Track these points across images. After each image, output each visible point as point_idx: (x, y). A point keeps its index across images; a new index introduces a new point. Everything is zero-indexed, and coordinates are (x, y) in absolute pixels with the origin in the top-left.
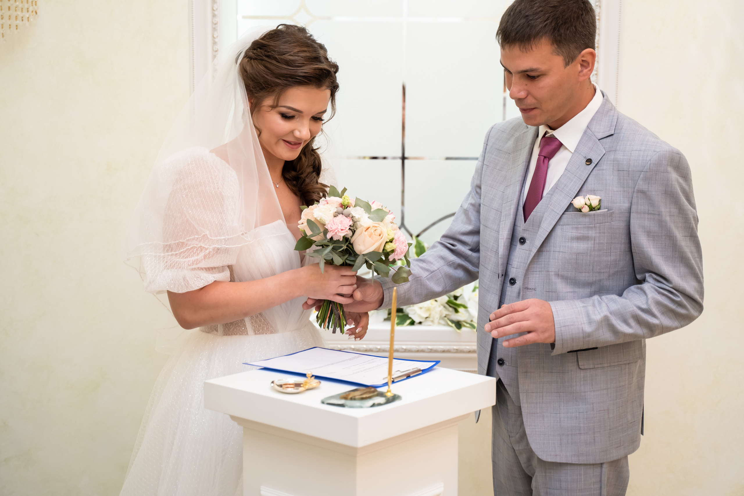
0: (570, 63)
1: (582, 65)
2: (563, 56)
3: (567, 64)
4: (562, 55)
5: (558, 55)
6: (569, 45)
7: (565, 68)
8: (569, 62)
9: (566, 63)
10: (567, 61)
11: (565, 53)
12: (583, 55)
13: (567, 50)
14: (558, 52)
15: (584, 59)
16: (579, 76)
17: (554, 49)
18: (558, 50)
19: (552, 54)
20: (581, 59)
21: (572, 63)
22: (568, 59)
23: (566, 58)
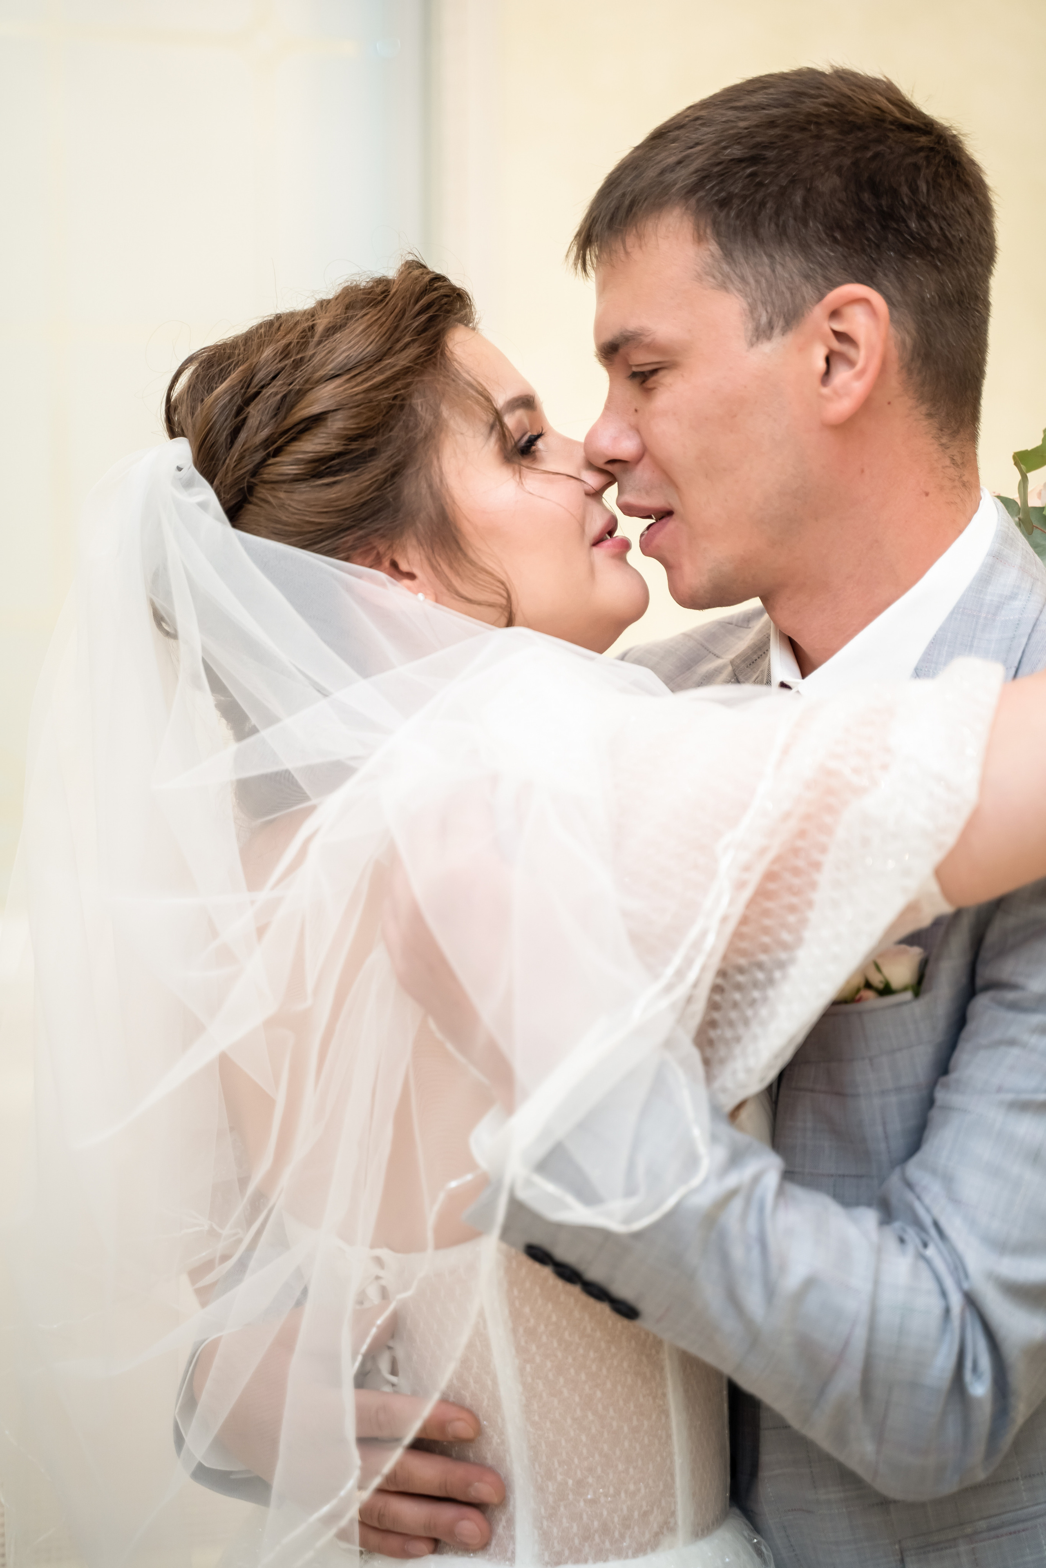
0: (777, 331)
1: (833, 356)
2: (746, 296)
3: (762, 332)
4: (739, 291)
5: (723, 287)
6: (771, 257)
7: (752, 345)
8: (771, 326)
9: (757, 329)
10: (764, 319)
11: (752, 281)
12: (832, 308)
13: (762, 275)
14: (722, 275)
15: (838, 327)
16: (821, 396)
17: (709, 260)
18: (726, 268)
19: (699, 278)
20: (827, 326)
21: (784, 332)
22: (767, 312)
23: (760, 308)
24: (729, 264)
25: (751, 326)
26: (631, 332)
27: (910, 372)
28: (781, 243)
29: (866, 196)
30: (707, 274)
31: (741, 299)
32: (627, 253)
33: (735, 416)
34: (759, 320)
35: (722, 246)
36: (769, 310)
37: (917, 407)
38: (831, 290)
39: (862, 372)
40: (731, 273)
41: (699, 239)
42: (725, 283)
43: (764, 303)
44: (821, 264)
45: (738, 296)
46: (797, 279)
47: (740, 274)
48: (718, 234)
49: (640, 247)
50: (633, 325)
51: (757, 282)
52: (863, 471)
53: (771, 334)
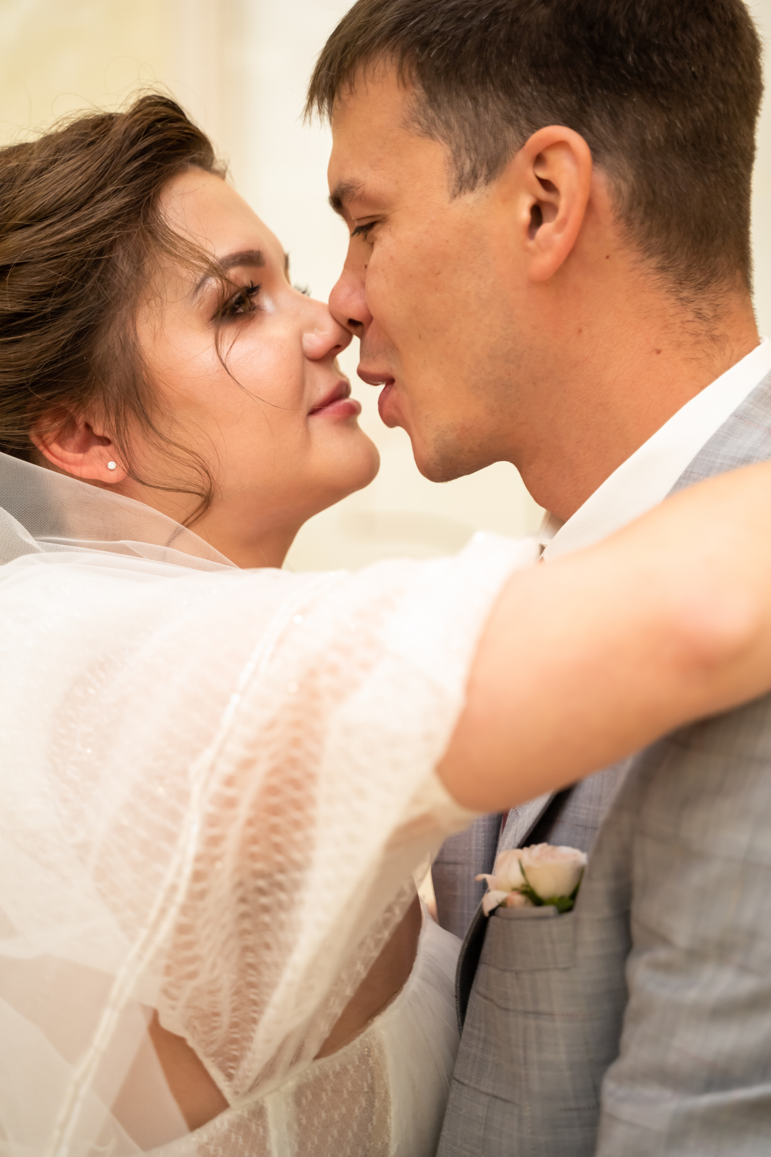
0: (481, 180)
2: (450, 143)
3: (465, 182)
4: (444, 137)
5: (428, 133)
6: (474, 99)
7: (454, 196)
8: (474, 174)
9: (460, 178)
10: (467, 168)
11: (456, 127)
12: (536, 152)
13: (466, 120)
14: (427, 120)
15: (542, 174)
16: (527, 250)
17: (416, 106)
18: (431, 113)
19: (405, 125)
20: (530, 174)
21: (487, 181)
22: (471, 159)
23: (464, 156)
24: (433, 109)
25: (454, 175)
27: (629, 222)
28: (484, 83)
30: (413, 120)
31: (446, 146)
33: (439, 273)
34: (463, 168)
35: (428, 89)
36: (473, 158)
37: (642, 261)
38: (533, 132)
39: (564, 222)
40: (436, 118)
41: (403, 83)
42: (430, 130)
43: (467, 150)
44: (524, 106)
45: (443, 143)
46: (500, 122)
47: (444, 120)
48: (422, 76)
50: (347, 177)
51: (462, 127)
52: (580, 331)
53: (475, 183)
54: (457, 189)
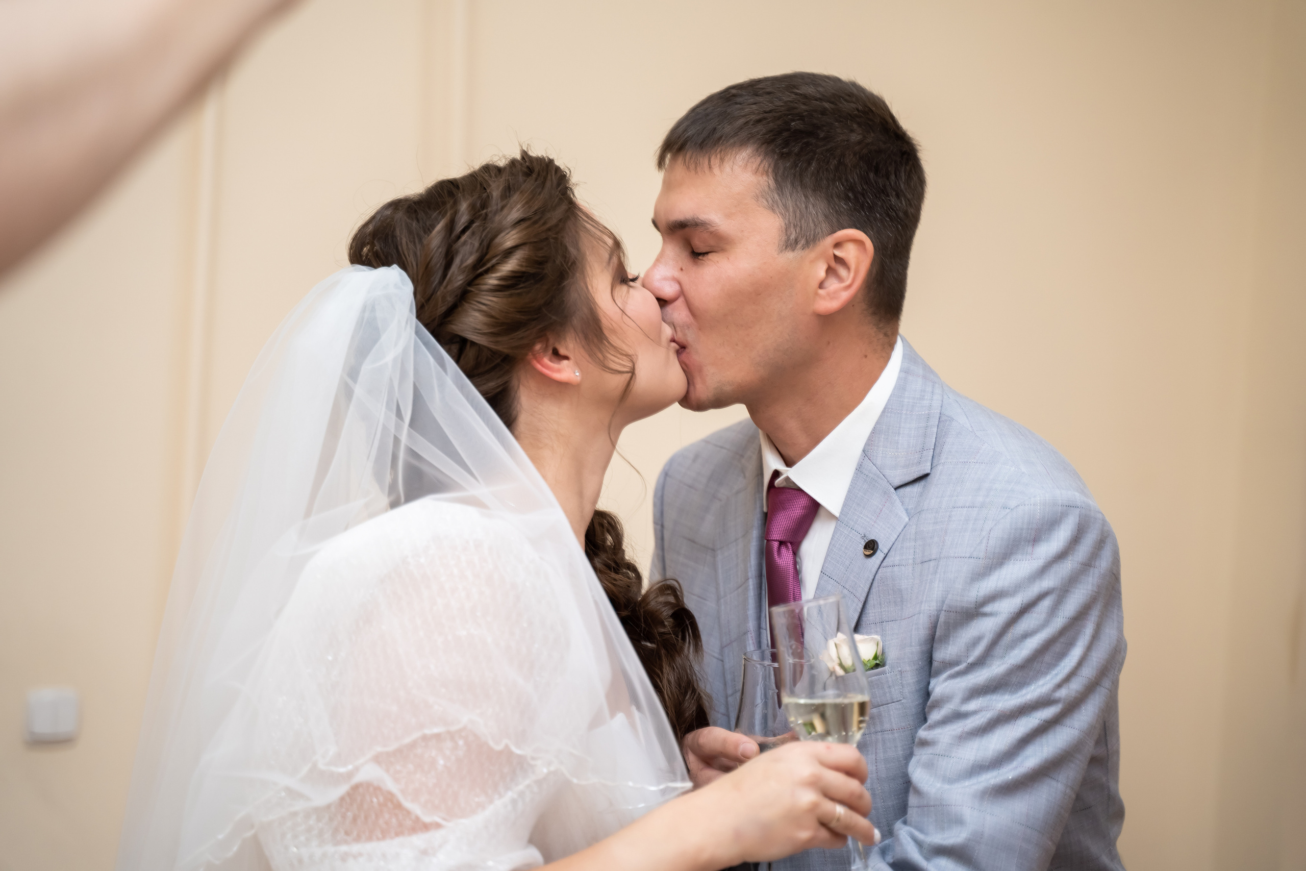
0: (799, 246)
1: (830, 271)
2: (784, 218)
3: (790, 245)
4: (781, 214)
5: (773, 210)
6: (806, 197)
7: (781, 251)
8: (796, 241)
9: (787, 241)
10: (793, 237)
11: (791, 209)
12: (838, 241)
14: (772, 201)
15: (838, 253)
16: (816, 294)
17: (766, 189)
18: (776, 196)
19: (757, 198)
20: (831, 251)
21: (804, 248)
22: (796, 232)
23: (792, 229)
24: (779, 195)
25: (784, 238)
26: (701, 221)
29: (872, 175)
30: (763, 196)
31: (781, 219)
32: (710, 167)
34: (790, 236)
35: (777, 182)
38: (840, 230)
39: (849, 286)
40: (778, 200)
41: (762, 173)
42: (773, 206)
43: (795, 226)
44: (837, 212)
45: (780, 217)
46: (821, 218)
47: (784, 203)
48: (776, 174)
49: (720, 166)
50: (703, 217)
51: (794, 212)
52: (829, 343)
53: (796, 247)
54: (784, 247)
